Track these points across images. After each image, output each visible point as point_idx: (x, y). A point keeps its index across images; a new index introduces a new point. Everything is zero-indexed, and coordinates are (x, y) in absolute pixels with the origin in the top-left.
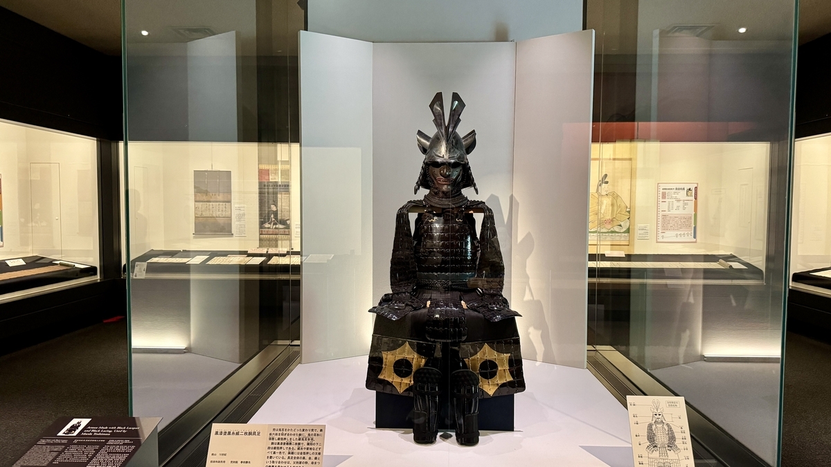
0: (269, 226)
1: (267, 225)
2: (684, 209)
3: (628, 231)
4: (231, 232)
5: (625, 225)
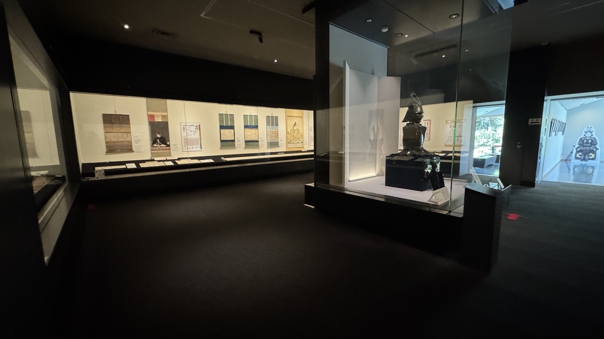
0: (156, 145)
1: (155, 145)
3: (302, 143)
4: (132, 150)
5: (301, 140)
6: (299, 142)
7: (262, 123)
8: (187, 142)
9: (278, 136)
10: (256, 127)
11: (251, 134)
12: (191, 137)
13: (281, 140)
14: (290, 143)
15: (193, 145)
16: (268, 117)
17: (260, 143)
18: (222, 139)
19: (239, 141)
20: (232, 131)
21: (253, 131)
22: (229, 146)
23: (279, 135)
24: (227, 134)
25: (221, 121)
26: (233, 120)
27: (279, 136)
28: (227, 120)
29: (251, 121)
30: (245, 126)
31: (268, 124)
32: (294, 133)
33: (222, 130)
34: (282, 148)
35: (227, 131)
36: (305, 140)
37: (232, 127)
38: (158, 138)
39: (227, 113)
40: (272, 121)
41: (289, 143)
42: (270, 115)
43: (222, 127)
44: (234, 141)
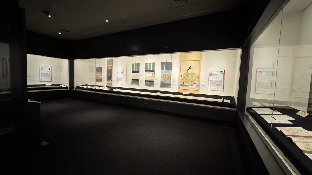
1: (108, 80)
2: (219, 78)
3: (197, 86)
4: (102, 81)
5: (197, 83)
6: (194, 85)
7: (158, 68)
8: (118, 79)
9: (170, 78)
10: (153, 71)
11: (149, 76)
12: (120, 77)
13: (173, 82)
14: (183, 85)
15: (120, 81)
16: (163, 63)
17: (155, 83)
18: (133, 78)
19: (142, 80)
20: (138, 74)
21: (152, 74)
22: (135, 83)
23: (172, 77)
24: (135, 76)
25: (133, 68)
26: (139, 67)
27: (172, 79)
28: (136, 67)
29: (150, 67)
30: (146, 70)
31: (162, 69)
32: (188, 76)
33: (133, 74)
34: (174, 89)
35: (136, 74)
36: (201, 83)
37: (138, 72)
38: (109, 77)
39: (136, 63)
40: (167, 66)
41: (181, 85)
42: (165, 61)
43: (133, 72)
44: (138, 80)
